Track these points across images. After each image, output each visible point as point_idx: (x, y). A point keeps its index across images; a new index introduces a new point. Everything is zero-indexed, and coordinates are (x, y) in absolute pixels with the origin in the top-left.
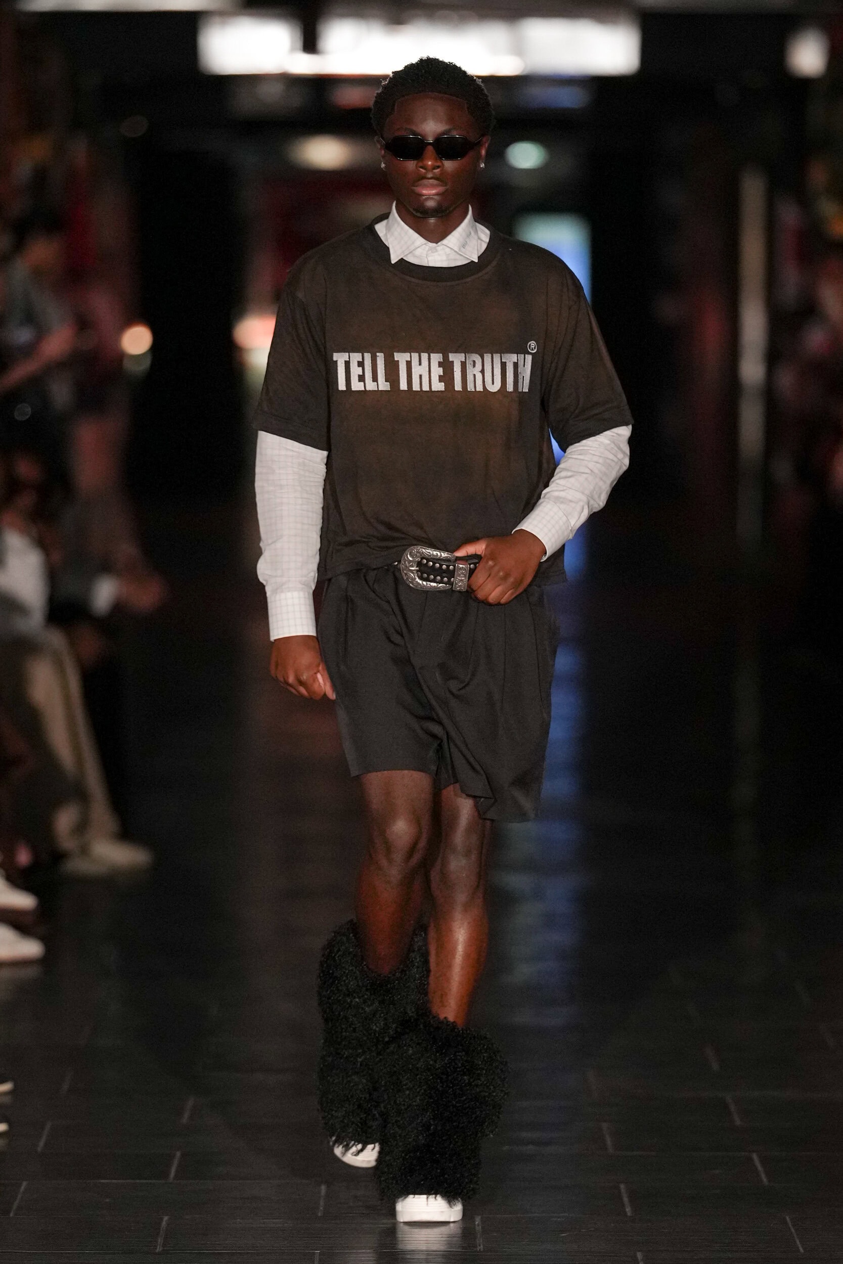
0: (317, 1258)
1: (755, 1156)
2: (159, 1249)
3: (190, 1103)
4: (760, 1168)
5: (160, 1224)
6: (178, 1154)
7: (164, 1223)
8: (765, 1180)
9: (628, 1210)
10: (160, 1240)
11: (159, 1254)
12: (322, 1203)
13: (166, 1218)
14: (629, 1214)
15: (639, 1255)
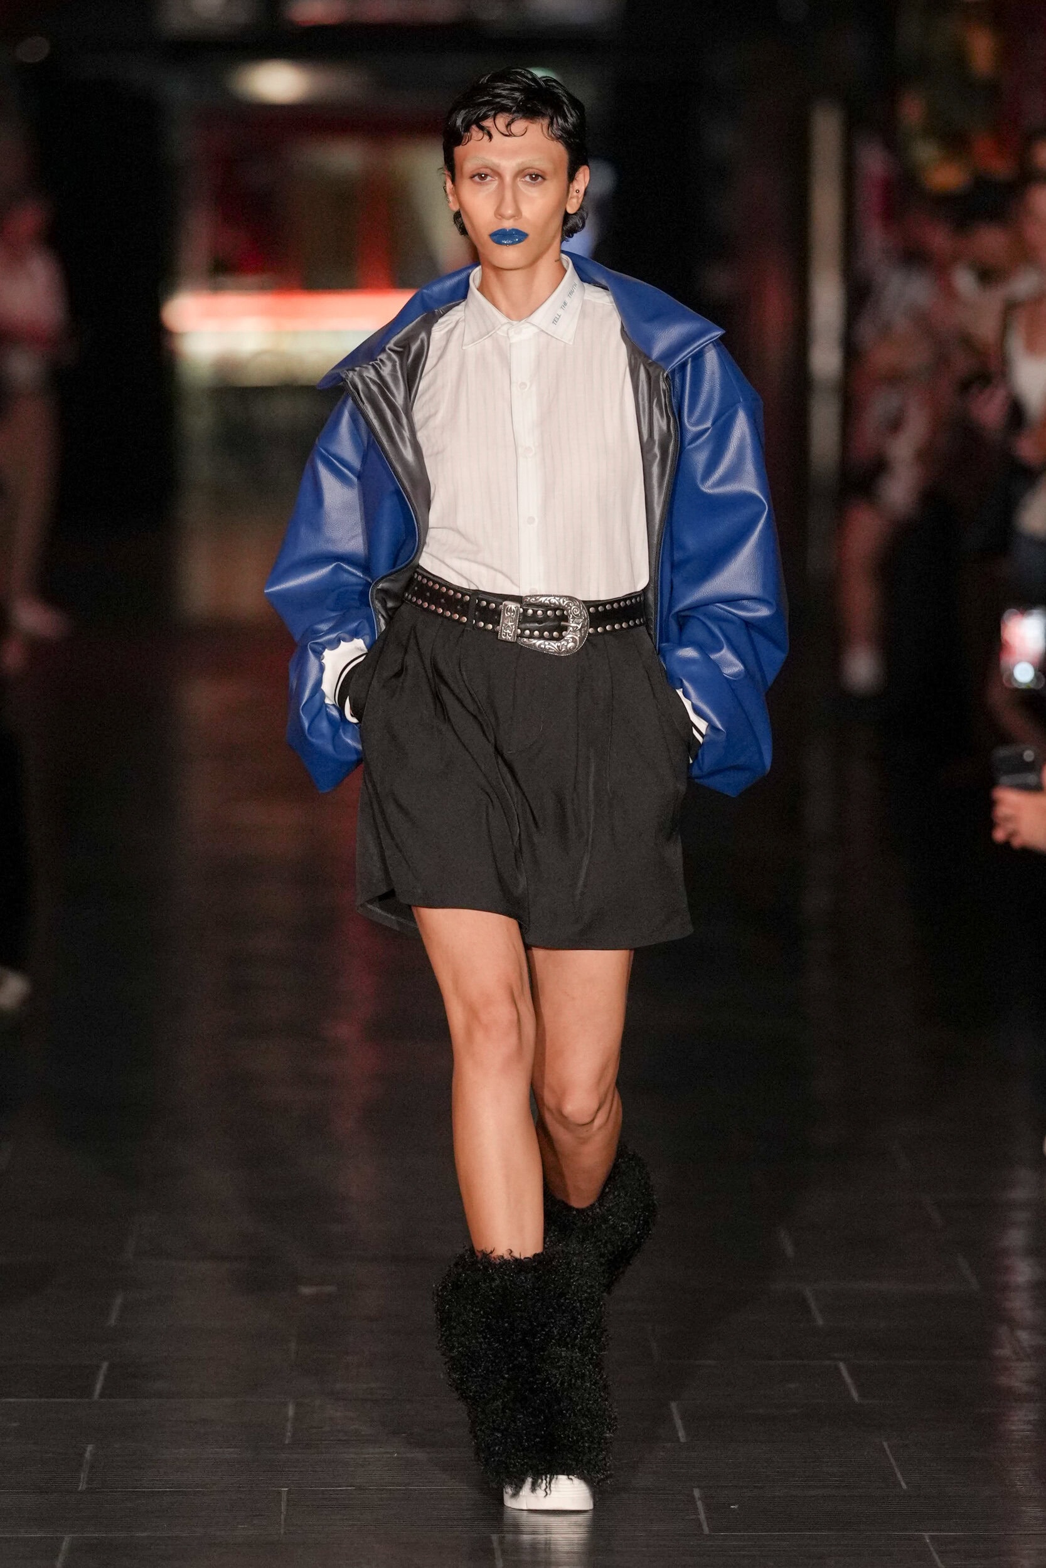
0: (284, 1497)
1: (842, 1366)
2: (82, 1486)
3: (119, 1301)
4: (848, 1380)
5: (82, 1455)
6: (105, 1365)
7: (87, 1455)
8: (855, 1394)
9: (681, 1434)
10: (83, 1476)
11: (82, 1492)
12: (289, 1426)
13: (90, 1448)
14: (682, 1440)
15: (697, 1493)
